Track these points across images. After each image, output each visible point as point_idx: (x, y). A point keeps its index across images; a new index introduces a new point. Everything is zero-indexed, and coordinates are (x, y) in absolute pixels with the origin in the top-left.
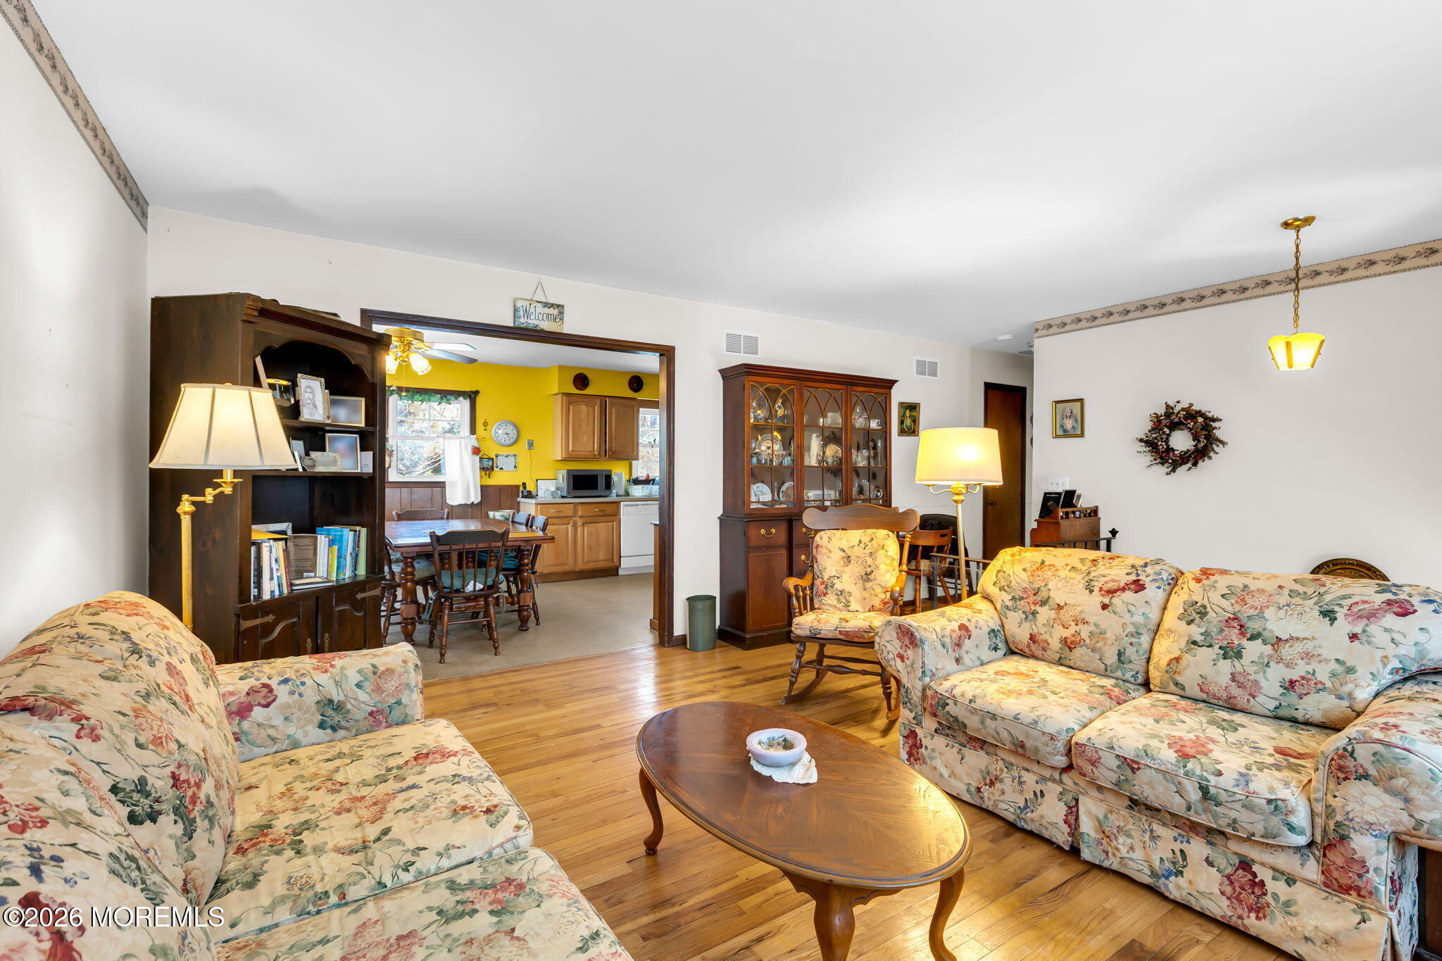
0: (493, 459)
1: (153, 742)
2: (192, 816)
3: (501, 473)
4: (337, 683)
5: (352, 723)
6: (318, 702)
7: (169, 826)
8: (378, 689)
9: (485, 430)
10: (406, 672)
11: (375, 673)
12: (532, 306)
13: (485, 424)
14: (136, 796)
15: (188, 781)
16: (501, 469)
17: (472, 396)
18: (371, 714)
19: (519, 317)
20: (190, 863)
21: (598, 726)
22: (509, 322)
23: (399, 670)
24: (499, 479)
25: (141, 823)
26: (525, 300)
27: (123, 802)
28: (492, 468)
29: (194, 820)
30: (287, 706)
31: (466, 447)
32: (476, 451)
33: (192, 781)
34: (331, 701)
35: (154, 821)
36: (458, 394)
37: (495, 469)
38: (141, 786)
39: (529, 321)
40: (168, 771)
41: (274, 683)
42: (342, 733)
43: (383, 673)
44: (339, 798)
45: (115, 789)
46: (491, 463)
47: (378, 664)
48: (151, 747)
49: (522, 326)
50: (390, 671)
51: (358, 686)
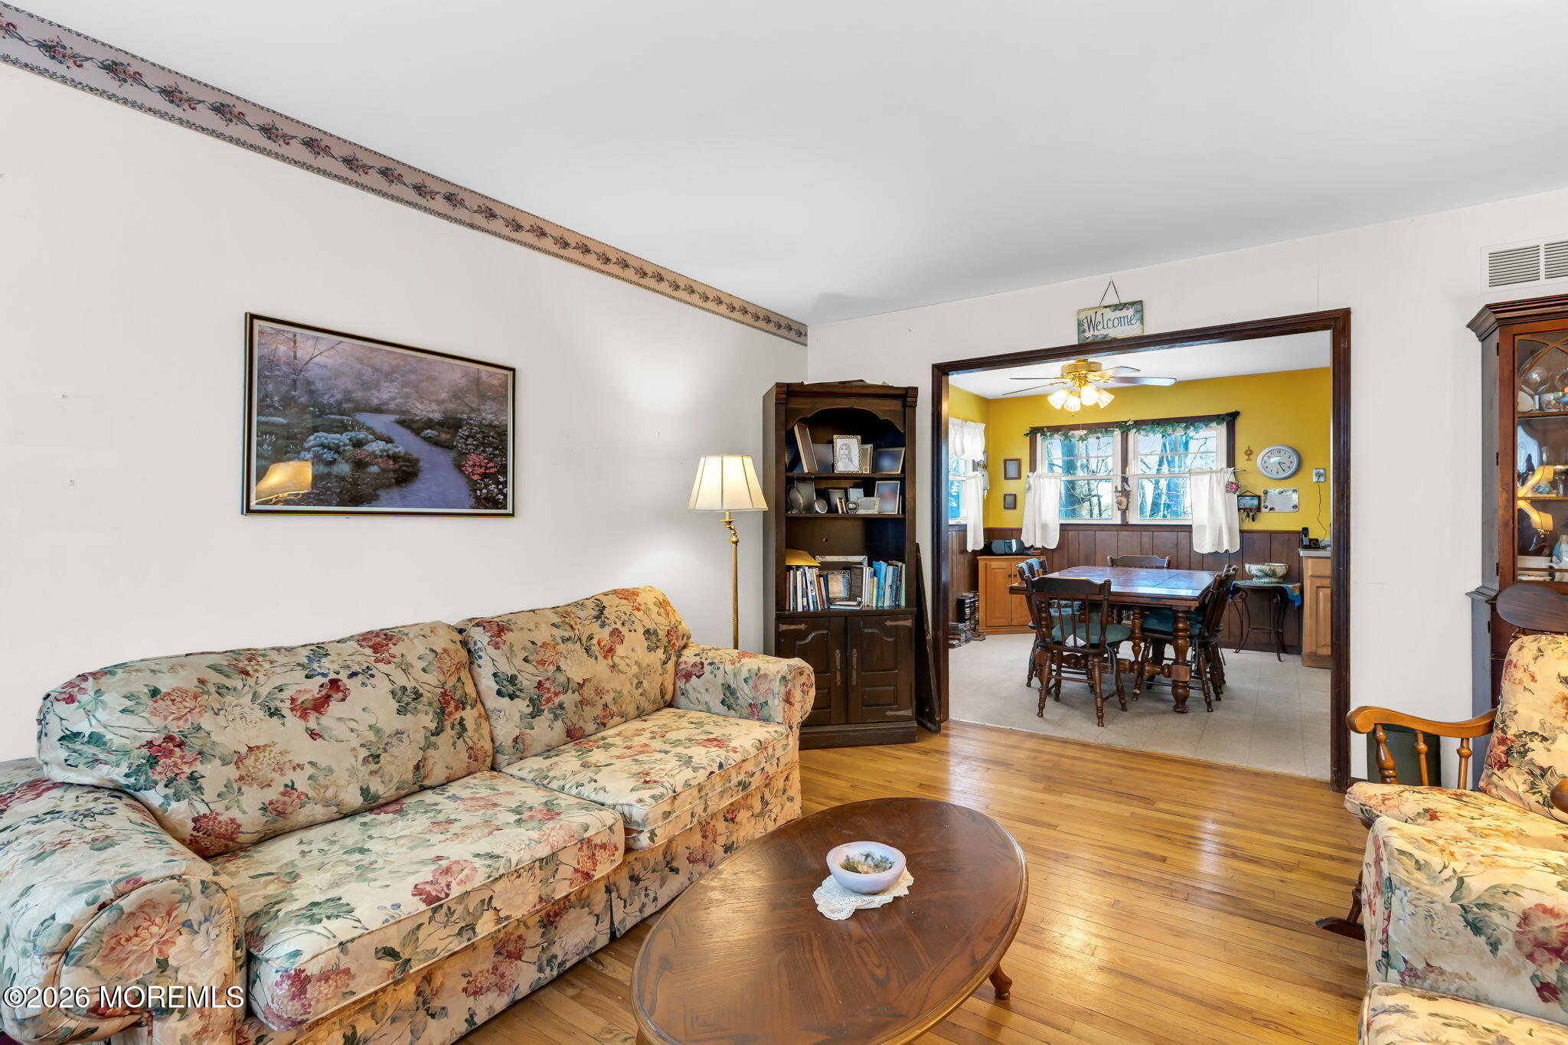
0: (1259, 497)
1: (538, 662)
2: (542, 708)
3: (1272, 514)
4: (735, 675)
5: (739, 707)
6: (723, 685)
7: (522, 706)
8: (755, 687)
9: (1249, 459)
10: (774, 680)
11: (756, 675)
12: (1099, 314)
13: (1249, 453)
14: (505, 683)
15: (549, 689)
16: (1272, 509)
17: (1231, 419)
18: (750, 705)
19: (1084, 331)
20: (528, 731)
21: (1055, 827)
22: (1073, 340)
23: (771, 677)
24: (1267, 522)
25: (503, 697)
26: (1089, 309)
27: (497, 683)
28: (1258, 509)
29: (543, 711)
30: (708, 682)
31: (1219, 483)
32: (1233, 487)
33: (552, 690)
34: (729, 686)
35: (512, 699)
36: (1206, 420)
37: (1263, 510)
38: (512, 679)
39: (1097, 333)
40: (538, 679)
41: (706, 663)
42: (732, 712)
43: (761, 676)
44: (689, 752)
45: (495, 675)
46: (1255, 502)
47: (762, 668)
48: (534, 663)
49: (1088, 341)
50: (766, 676)
51: (745, 680)
